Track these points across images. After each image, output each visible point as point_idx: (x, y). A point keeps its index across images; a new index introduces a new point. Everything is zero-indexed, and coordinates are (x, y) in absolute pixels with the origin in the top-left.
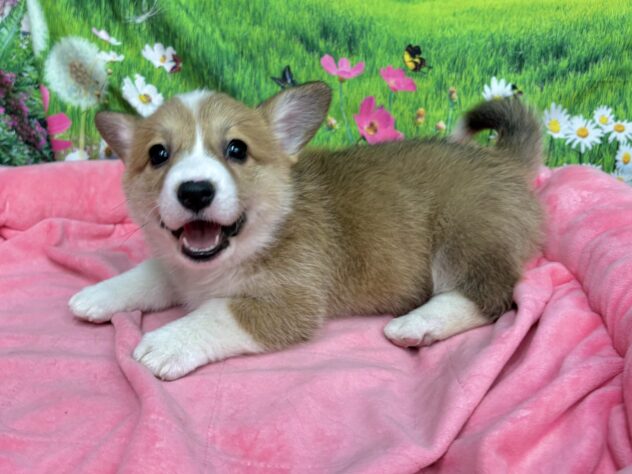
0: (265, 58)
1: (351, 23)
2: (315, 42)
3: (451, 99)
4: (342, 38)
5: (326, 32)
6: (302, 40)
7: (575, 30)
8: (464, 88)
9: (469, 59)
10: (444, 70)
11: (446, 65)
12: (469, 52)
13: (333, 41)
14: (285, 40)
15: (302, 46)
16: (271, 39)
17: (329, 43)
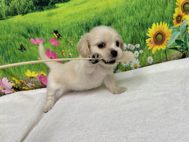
0: (15, 43)
1: (36, 27)
2: (27, 35)
3: (71, 45)
4: (34, 32)
5: (29, 31)
6: (23, 35)
7: (102, 15)
8: (74, 41)
9: (73, 31)
10: (66, 37)
11: (67, 35)
12: (72, 29)
13: (32, 34)
14: (18, 36)
15: (23, 37)
16: (14, 37)
17: (31, 34)
